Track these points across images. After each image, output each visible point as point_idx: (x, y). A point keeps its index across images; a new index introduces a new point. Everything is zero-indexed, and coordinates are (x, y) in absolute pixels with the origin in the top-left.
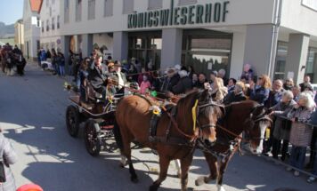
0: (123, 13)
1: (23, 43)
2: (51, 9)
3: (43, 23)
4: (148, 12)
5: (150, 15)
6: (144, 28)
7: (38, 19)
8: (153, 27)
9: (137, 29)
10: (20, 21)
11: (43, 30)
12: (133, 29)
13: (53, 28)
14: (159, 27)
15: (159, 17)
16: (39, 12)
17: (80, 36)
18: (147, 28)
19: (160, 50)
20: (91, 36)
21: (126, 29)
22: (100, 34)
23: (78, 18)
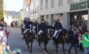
0: (68, 4)
1: (23, 19)
2: (34, 4)
3: (31, 10)
4: (80, 2)
5: (82, 3)
6: (78, 10)
7: (29, 9)
8: (83, 10)
9: (75, 11)
10: (22, 10)
11: (31, 14)
12: (73, 11)
13: (36, 12)
14: (86, 9)
15: (86, 4)
16: (30, 6)
17: (47, 16)
18: (80, 10)
19: (87, 21)
20: (52, 15)
21: (69, 11)
22: (57, 14)
23: (47, 7)
